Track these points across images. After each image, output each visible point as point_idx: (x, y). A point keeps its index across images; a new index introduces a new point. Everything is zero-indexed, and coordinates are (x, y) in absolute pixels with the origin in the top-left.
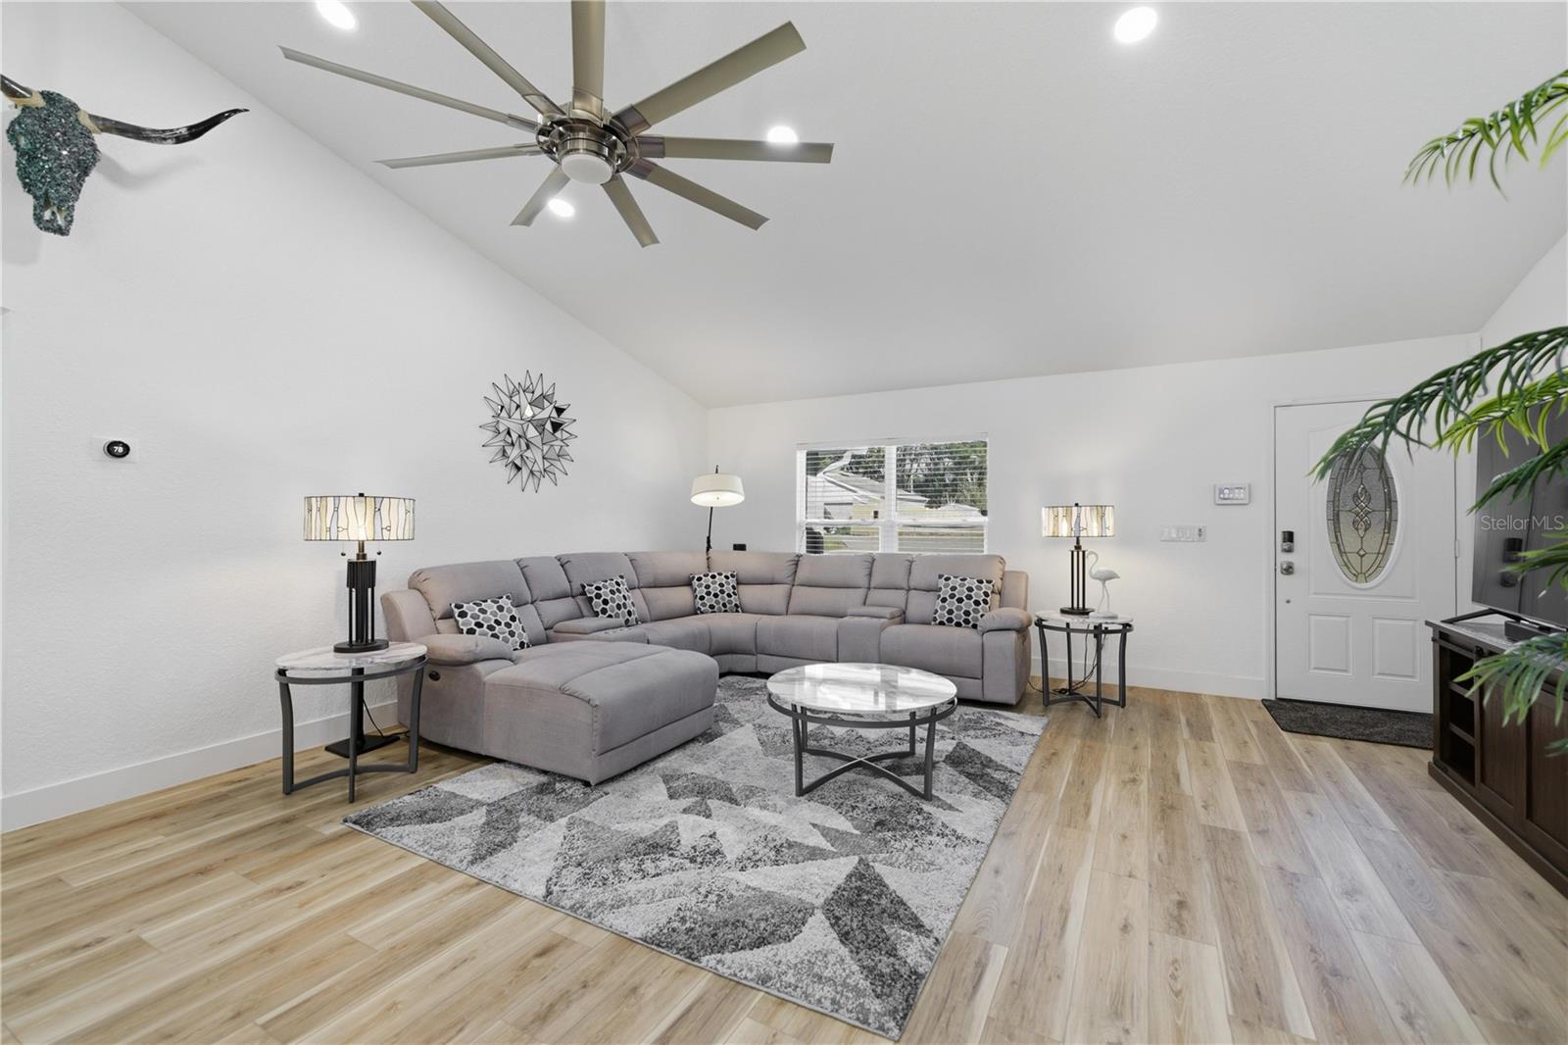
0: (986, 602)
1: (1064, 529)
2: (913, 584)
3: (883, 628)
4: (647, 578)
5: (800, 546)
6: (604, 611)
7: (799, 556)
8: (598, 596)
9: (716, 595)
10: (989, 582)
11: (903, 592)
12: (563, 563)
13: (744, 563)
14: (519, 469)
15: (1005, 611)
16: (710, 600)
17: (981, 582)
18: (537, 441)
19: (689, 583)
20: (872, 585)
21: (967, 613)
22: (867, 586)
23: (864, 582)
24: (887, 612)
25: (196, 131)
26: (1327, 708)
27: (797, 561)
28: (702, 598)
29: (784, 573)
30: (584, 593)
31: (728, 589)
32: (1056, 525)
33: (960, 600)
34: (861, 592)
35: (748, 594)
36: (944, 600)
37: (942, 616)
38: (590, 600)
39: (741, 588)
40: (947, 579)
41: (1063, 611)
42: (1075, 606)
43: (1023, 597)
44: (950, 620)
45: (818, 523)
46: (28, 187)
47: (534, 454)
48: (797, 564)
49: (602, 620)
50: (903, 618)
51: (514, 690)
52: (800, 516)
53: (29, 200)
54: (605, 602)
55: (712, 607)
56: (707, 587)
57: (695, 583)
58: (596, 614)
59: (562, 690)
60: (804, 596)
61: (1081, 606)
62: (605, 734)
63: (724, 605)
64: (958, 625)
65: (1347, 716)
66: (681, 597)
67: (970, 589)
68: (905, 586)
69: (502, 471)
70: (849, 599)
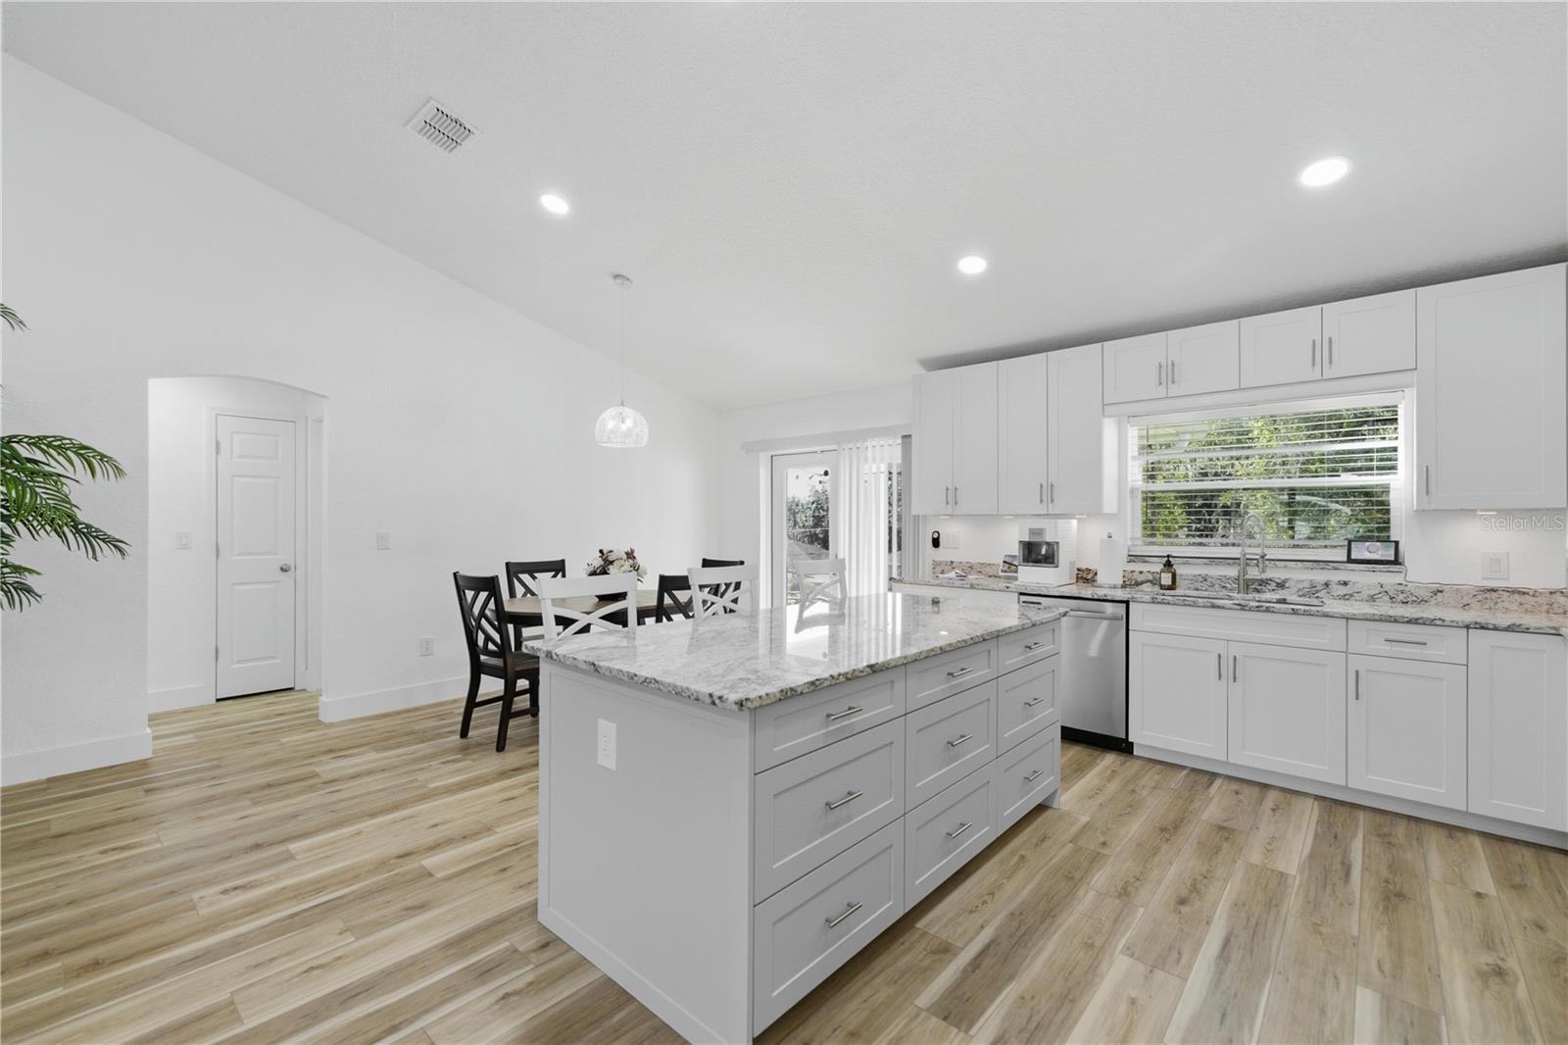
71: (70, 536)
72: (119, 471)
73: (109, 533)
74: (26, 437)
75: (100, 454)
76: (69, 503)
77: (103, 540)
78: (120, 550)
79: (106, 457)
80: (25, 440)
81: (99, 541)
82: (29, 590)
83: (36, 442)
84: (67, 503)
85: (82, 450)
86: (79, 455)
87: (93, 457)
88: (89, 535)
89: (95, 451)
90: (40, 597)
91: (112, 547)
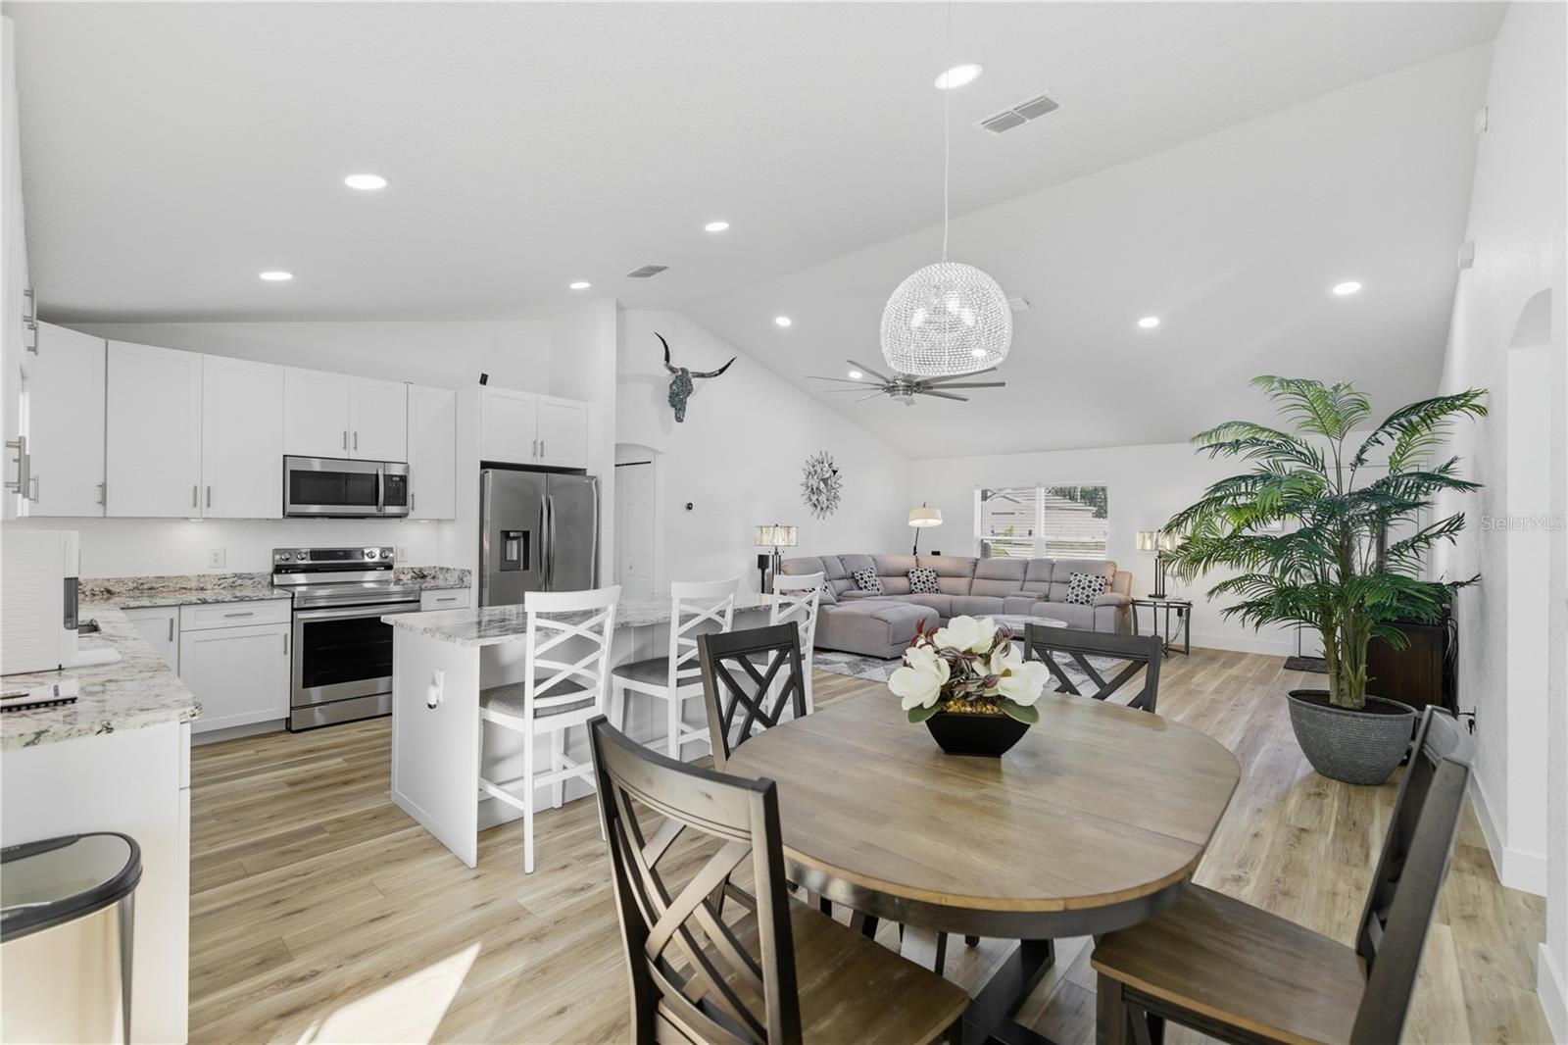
0: (1100, 590)
1: (1148, 545)
2: (1053, 579)
3: (1033, 603)
4: (882, 571)
5: (977, 554)
6: (866, 587)
7: (977, 560)
8: (862, 579)
9: (924, 583)
10: (1103, 578)
11: (1047, 584)
12: (841, 559)
13: (941, 563)
14: (815, 506)
15: (1114, 594)
16: (920, 586)
17: (1098, 577)
18: (825, 491)
19: (906, 575)
20: (1027, 578)
21: (1088, 596)
22: (1023, 579)
23: (1020, 576)
24: (1035, 594)
25: (722, 371)
27: (975, 563)
28: (915, 584)
29: (967, 570)
30: (853, 577)
31: (931, 579)
32: (1144, 544)
33: (1084, 588)
34: (1019, 583)
35: (944, 582)
36: (1073, 588)
37: (1072, 598)
38: (858, 581)
39: (939, 579)
40: (1076, 575)
41: (1150, 596)
42: (1157, 594)
43: (1127, 587)
44: (1077, 601)
45: (988, 538)
46: (673, 406)
47: (823, 498)
48: (976, 565)
49: (865, 591)
50: (1047, 598)
51: (844, 617)
52: (978, 534)
53: (673, 410)
54: (866, 582)
55: (922, 589)
56: (918, 577)
57: (911, 575)
58: (861, 589)
59: (872, 617)
60: (981, 584)
62: (894, 636)
63: (929, 589)
64: (1082, 603)
66: (902, 583)
67: (1090, 582)
68: (1048, 579)
69: (809, 507)
70: (1012, 587)
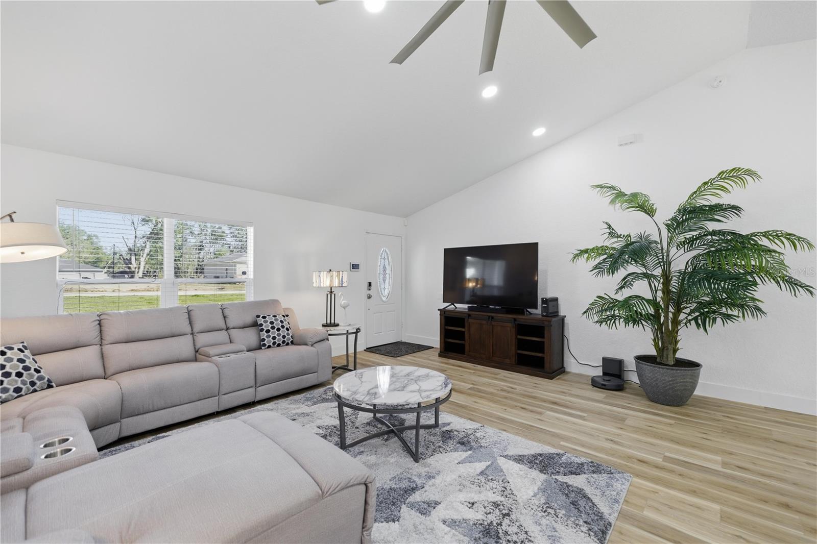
17: (284, 316)
22: (191, 332)
26: (390, 345)
35: (54, 364)
40: (264, 317)
41: (324, 326)
42: (329, 322)
44: (274, 344)
48: (100, 324)
60: (119, 354)
61: (333, 321)
63: (33, 384)
65: (389, 348)
71: (781, 282)
72: (810, 246)
73: (802, 282)
74: (759, 233)
75: (797, 237)
76: (784, 265)
77: (800, 286)
78: (811, 293)
79: (802, 238)
80: (759, 234)
81: (798, 287)
82: (759, 309)
83: (766, 234)
84: (782, 265)
85: (789, 236)
86: (788, 239)
87: (794, 239)
88: (792, 283)
89: (795, 235)
90: (766, 314)
91: (806, 290)
